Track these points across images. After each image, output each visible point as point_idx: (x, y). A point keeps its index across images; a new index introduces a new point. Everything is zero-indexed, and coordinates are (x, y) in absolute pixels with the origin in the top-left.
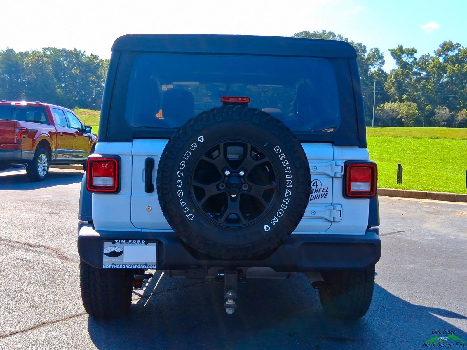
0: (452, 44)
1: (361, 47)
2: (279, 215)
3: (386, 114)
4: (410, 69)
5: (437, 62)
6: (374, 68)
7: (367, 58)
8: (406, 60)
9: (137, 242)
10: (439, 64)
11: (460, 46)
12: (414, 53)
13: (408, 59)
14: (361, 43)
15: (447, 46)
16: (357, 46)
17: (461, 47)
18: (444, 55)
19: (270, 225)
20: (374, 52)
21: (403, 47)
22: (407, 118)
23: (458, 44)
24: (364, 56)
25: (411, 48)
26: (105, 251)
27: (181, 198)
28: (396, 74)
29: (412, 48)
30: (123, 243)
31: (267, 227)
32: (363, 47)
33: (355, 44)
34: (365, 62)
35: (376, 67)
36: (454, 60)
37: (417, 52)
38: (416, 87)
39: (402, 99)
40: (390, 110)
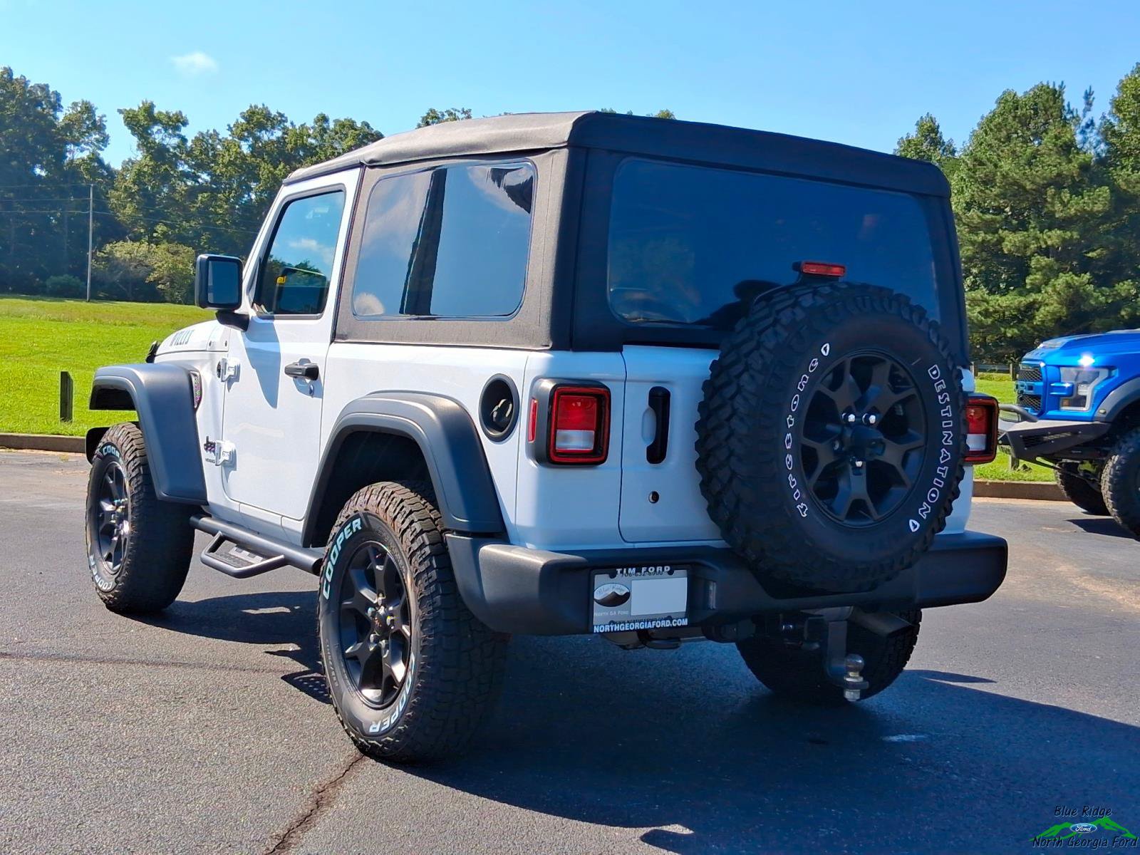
0: (269, 113)
1: (48, 96)
2: (932, 499)
3: (121, 270)
4: (171, 162)
5: (237, 153)
6: (82, 151)
7: (63, 124)
8: (163, 139)
9: (655, 571)
10: (241, 158)
11: (287, 122)
12: (180, 124)
13: (167, 139)
14: (47, 86)
15: (259, 117)
16: (37, 91)
17: (288, 124)
18: (251, 139)
19: (919, 519)
20: (82, 112)
21: (155, 109)
22: (172, 282)
23: (281, 115)
24: (56, 118)
25: (174, 112)
26: (598, 596)
27: (790, 472)
28: (140, 174)
29: (176, 114)
30: (630, 575)
31: (913, 524)
32: (52, 96)
33: (31, 84)
34: (60, 134)
35: (88, 149)
36: (275, 153)
37: (188, 124)
38: (185, 209)
39: (155, 235)
40: (131, 260)
